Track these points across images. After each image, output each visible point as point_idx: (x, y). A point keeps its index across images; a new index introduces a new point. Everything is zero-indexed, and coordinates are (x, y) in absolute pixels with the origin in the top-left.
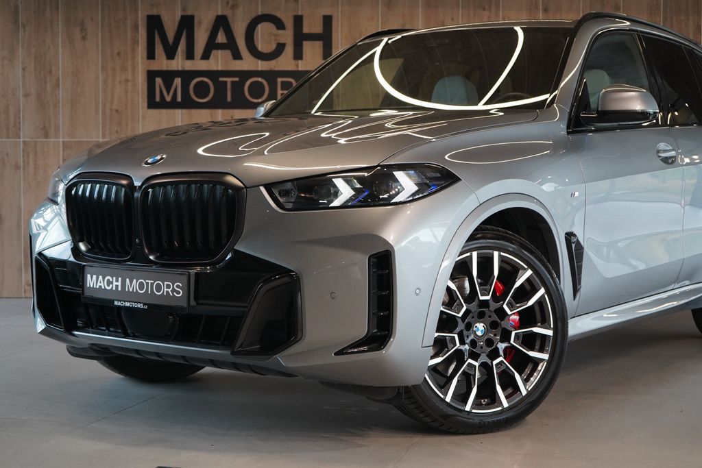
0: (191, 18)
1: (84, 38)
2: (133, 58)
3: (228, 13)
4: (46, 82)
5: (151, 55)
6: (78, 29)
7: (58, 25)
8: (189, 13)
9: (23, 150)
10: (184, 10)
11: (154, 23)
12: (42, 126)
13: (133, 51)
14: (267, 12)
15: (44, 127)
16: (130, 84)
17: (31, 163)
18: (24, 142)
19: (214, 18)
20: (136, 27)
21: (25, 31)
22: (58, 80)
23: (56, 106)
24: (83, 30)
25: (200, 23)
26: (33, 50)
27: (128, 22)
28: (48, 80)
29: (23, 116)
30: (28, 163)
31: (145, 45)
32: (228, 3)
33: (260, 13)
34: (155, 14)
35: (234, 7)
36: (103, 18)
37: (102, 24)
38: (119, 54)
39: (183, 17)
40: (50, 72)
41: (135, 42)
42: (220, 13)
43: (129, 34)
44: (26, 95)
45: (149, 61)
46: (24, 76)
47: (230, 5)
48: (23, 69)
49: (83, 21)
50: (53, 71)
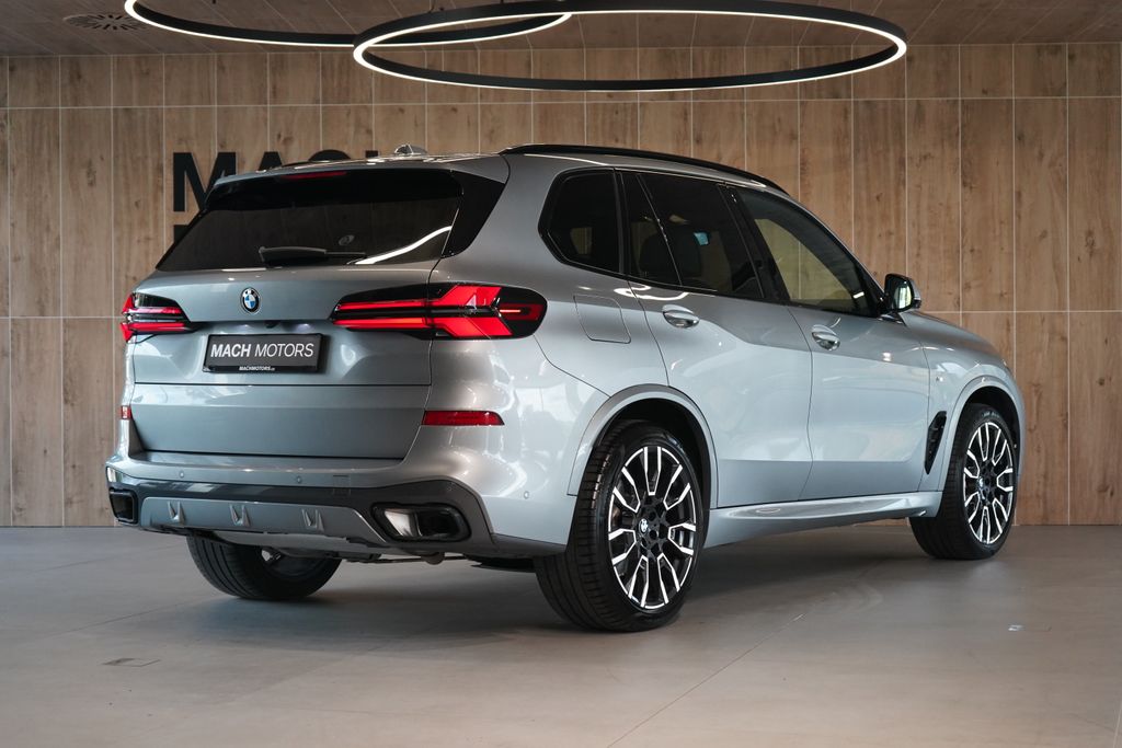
0: (233, 155)
1: (91, 184)
2: (156, 209)
3: (279, 149)
4: (42, 242)
5: (179, 205)
6: (83, 173)
7: (58, 167)
8: (229, 149)
9: (12, 331)
10: (222, 145)
11: (184, 164)
12: (36, 299)
13: (156, 199)
14: (330, 148)
15: (39, 302)
16: (151, 243)
17: (23, 349)
18: (13, 320)
19: (262, 155)
20: (159, 169)
21: (14, 175)
22: (58, 239)
23: (55, 273)
24: (90, 173)
25: (244, 162)
26: (26, 200)
27: (150, 162)
28: (45, 239)
29: (12, 286)
30: (19, 346)
31: (172, 192)
32: (279, 136)
33: (321, 149)
34: (185, 151)
35: (288, 141)
36: (116, 157)
37: (115, 165)
38: (137, 204)
39: (220, 154)
40: (48, 229)
41: (158, 188)
42: (269, 150)
43: (151, 177)
44: (16, 259)
45: (177, 213)
46: (13, 235)
47: (282, 138)
48: (13, 225)
49: (90, 163)
50: (52, 228)
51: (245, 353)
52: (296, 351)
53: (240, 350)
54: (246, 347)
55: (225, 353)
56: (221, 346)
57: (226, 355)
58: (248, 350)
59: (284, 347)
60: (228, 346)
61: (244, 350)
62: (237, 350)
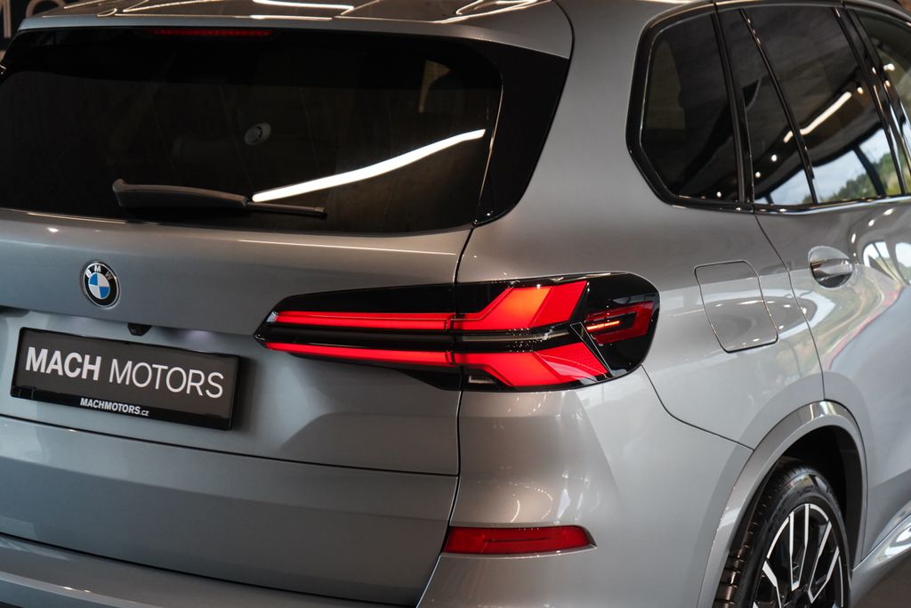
51: (91, 373)
52: (188, 383)
53: (81, 366)
54: (92, 362)
55: (52, 366)
56: (44, 352)
57: (55, 371)
58: (96, 368)
59: (164, 373)
60: (57, 354)
61: (87, 366)
62: (74, 365)
